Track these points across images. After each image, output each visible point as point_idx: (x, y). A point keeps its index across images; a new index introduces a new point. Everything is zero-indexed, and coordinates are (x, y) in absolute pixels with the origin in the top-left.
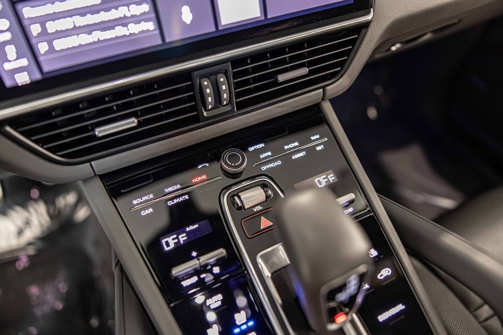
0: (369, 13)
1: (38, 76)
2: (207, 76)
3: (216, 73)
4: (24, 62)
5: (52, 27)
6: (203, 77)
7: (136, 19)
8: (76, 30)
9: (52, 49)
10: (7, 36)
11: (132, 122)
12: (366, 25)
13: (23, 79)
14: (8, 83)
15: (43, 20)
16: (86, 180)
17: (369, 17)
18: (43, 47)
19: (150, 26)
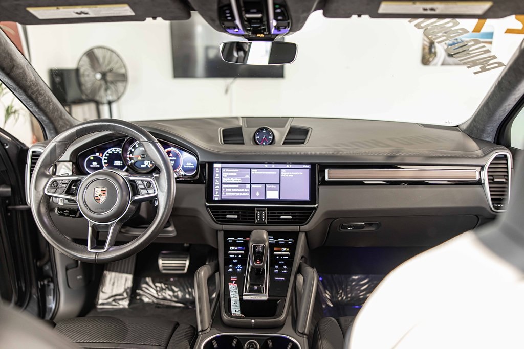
0: (315, 204)
1: (220, 199)
2: (259, 210)
3: (263, 210)
4: (218, 195)
5: (227, 190)
6: (258, 210)
7: (245, 192)
8: (231, 192)
9: (225, 194)
10: (217, 189)
11: (236, 216)
12: (316, 209)
13: (217, 199)
14: (214, 199)
15: (225, 188)
16: (220, 231)
17: (315, 206)
18: (223, 193)
19: (248, 194)
